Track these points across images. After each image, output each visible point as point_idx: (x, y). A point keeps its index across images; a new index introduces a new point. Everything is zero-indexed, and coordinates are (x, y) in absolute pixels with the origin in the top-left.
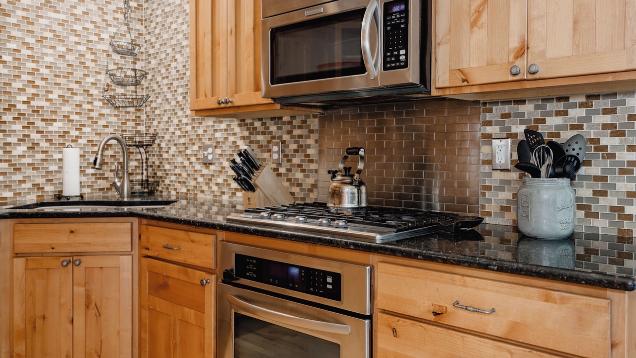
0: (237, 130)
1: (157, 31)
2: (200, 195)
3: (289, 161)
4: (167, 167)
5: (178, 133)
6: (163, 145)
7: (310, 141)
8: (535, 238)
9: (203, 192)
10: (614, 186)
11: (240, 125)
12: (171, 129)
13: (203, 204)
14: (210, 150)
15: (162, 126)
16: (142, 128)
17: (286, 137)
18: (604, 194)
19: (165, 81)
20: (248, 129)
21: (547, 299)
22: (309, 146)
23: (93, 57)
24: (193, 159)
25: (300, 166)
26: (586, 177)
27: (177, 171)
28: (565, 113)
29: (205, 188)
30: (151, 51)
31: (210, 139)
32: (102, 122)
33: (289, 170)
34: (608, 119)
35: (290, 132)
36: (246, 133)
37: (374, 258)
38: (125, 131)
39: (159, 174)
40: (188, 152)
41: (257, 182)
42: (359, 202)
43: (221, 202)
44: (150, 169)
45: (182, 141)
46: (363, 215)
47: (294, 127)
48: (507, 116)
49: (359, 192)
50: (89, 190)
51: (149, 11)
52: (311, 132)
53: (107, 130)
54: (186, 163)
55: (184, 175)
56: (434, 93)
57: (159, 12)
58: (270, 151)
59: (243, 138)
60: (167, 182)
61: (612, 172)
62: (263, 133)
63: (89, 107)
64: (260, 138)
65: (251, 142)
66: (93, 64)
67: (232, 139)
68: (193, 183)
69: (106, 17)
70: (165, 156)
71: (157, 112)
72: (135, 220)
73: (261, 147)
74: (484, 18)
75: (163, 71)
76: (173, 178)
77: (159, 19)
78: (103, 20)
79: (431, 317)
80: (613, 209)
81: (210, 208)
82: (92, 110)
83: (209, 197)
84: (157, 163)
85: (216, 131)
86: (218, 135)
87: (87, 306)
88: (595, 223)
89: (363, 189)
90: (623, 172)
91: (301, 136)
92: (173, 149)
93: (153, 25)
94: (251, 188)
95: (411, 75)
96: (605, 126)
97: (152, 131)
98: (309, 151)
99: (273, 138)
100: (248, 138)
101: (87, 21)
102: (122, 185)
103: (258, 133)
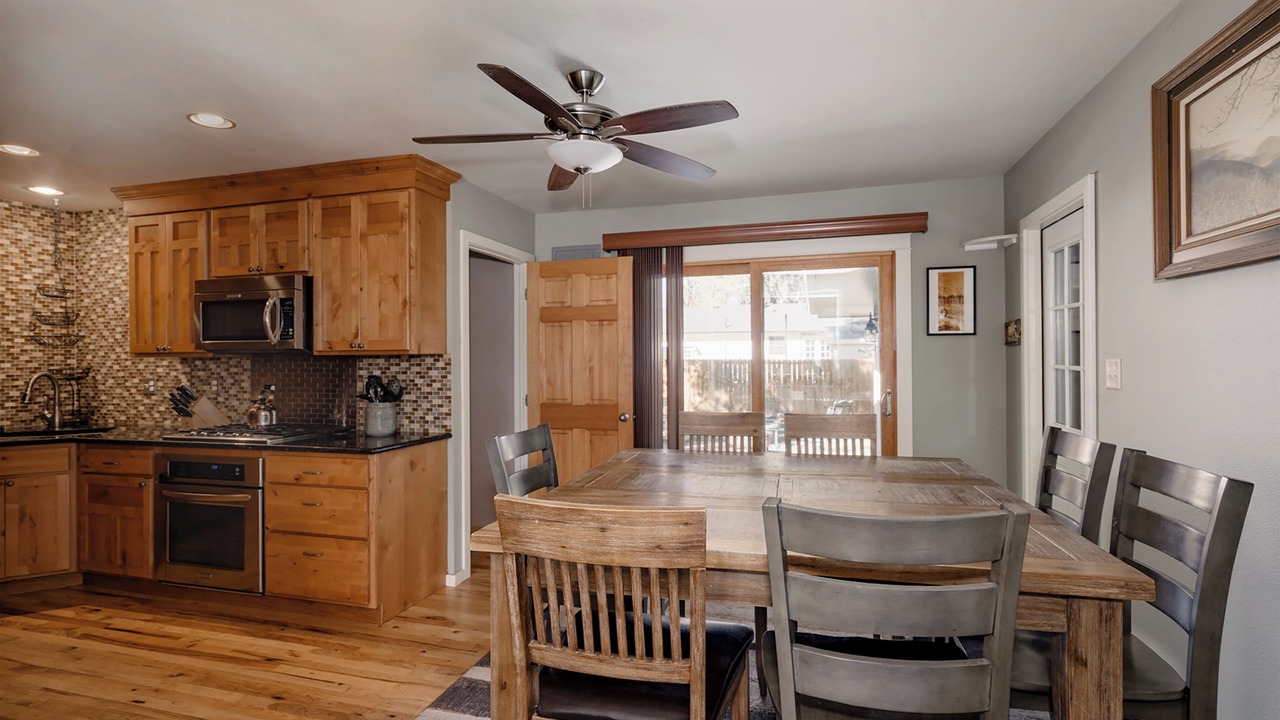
0: (179, 366)
1: (91, 273)
2: (141, 422)
3: (227, 392)
4: (104, 397)
5: (116, 367)
6: (99, 377)
7: (244, 377)
8: (371, 436)
9: (144, 419)
10: (420, 406)
11: (181, 363)
12: (109, 364)
13: (144, 429)
14: (152, 383)
15: (97, 360)
16: (73, 362)
17: (223, 374)
18: (417, 410)
19: (101, 320)
20: (189, 366)
21: (344, 463)
22: (243, 381)
23: (13, 297)
24: (133, 391)
25: (236, 396)
26: (408, 401)
27: (115, 401)
28: (399, 365)
29: (147, 415)
30: (84, 290)
31: (151, 374)
32: (26, 358)
33: (227, 399)
34: (418, 369)
35: (227, 370)
36: (188, 370)
37: (264, 453)
38: (52, 365)
39: (94, 404)
40: (128, 384)
41: (194, 410)
42: (271, 421)
43: (163, 427)
44: (83, 400)
45: (121, 374)
46: (270, 430)
47: (231, 366)
48: (370, 365)
49: (271, 414)
50: (9, 423)
51: (82, 254)
52: (245, 370)
53: (30, 365)
54: (126, 394)
55: (124, 404)
56: (315, 353)
57: (94, 256)
58: (210, 384)
59: (185, 373)
60: (104, 411)
61: (420, 397)
62: (204, 370)
63: (10, 344)
64: (201, 373)
65: (193, 377)
66: (14, 304)
67: (173, 374)
68: (133, 412)
69: (29, 259)
70: (101, 387)
71: (91, 347)
72: (74, 446)
73: (201, 381)
74: (340, 314)
75: (99, 310)
76: (111, 407)
77: (94, 263)
78: (26, 262)
79: (294, 481)
80: (421, 418)
81: (152, 433)
82: (13, 347)
83: (152, 423)
84: (92, 394)
85: (158, 366)
86: (159, 370)
87: (21, 520)
88: (413, 426)
89: (274, 413)
90: (425, 397)
91: (236, 373)
92: (111, 381)
93: (86, 266)
94: (189, 415)
95: (298, 343)
96: (417, 373)
97: (85, 364)
98: (243, 385)
99: (213, 374)
100: (190, 373)
101: (7, 264)
102: (53, 417)
103: (199, 370)
